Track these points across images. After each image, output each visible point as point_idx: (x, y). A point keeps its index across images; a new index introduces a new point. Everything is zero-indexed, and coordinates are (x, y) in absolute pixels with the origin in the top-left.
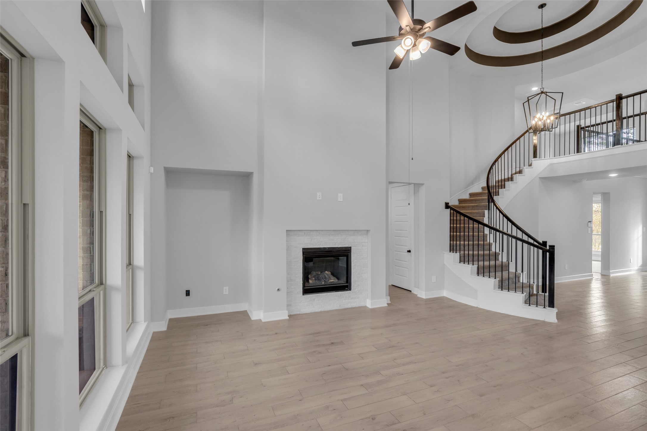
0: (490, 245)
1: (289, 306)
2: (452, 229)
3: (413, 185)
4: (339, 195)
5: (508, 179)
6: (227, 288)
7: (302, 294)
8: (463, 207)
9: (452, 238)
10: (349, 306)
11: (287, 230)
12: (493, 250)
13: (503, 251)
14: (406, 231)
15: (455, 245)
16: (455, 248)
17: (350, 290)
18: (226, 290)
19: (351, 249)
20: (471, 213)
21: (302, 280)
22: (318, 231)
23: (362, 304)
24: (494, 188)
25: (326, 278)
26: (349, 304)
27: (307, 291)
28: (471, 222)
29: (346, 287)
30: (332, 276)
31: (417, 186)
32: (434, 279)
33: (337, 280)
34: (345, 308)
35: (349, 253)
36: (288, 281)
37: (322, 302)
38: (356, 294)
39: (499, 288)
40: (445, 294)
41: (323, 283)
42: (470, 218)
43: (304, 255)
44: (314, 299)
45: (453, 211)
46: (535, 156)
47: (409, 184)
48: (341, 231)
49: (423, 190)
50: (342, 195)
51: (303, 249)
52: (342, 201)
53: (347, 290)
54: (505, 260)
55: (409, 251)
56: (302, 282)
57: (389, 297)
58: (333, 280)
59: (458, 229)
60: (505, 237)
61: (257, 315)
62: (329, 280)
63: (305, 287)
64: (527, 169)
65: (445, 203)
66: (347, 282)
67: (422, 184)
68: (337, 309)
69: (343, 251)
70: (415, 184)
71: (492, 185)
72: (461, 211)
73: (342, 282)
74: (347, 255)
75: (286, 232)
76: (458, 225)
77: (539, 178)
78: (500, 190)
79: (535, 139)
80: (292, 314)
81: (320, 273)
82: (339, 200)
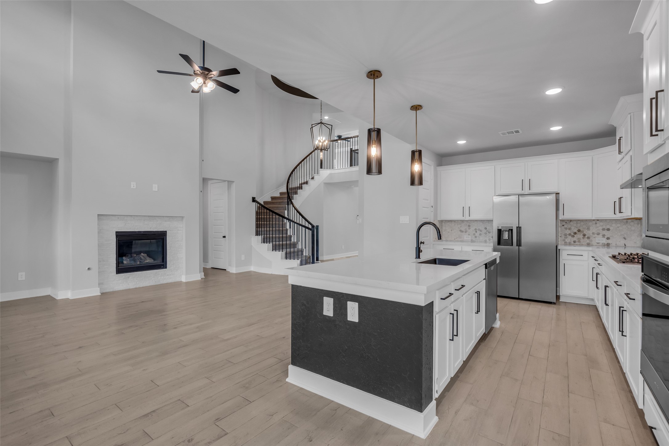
0: (287, 230)
1: (100, 284)
2: (258, 220)
3: (227, 182)
4: (154, 185)
5: (304, 183)
6: (24, 274)
7: (116, 273)
8: (273, 203)
9: (258, 226)
10: (165, 282)
11: (98, 215)
12: (289, 234)
13: (294, 234)
14: (222, 220)
15: (260, 231)
16: (260, 232)
17: (166, 268)
18: (22, 276)
19: (166, 233)
20: (273, 207)
21: (115, 261)
22: (133, 217)
23: (178, 280)
24: (294, 190)
25: (141, 259)
26: (165, 280)
27: (120, 270)
28: (271, 213)
29: (162, 265)
30: (148, 257)
31: (230, 183)
32: (243, 257)
33: (153, 261)
34: (161, 283)
35: (164, 237)
36: (99, 261)
37: (137, 279)
38: (171, 271)
39: (285, 258)
40: (252, 269)
41: (138, 263)
42: (270, 210)
43: (117, 238)
44: (129, 277)
45: (260, 205)
46: (321, 168)
47: (225, 181)
48: (156, 217)
49: (234, 186)
50: (157, 186)
51: (116, 232)
52: (157, 190)
53: (163, 268)
54: (295, 241)
55: (224, 237)
56: (115, 262)
57: (203, 273)
58: (149, 261)
59: (265, 220)
60: (296, 225)
61: (63, 294)
62: (144, 261)
63: (118, 266)
64: (316, 176)
65: (252, 197)
66: (163, 262)
67: (233, 182)
68: (152, 285)
69: (158, 234)
70: (228, 181)
71: (291, 187)
72: (265, 206)
73: (159, 262)
74: (163, 238)
75: (98, 217)
76: (265, 217)
77: (324, 183)
78: (298, 191)
79: (321, 155)
80: (104, 291)
81: (135, 255)
82: (154, 190)
